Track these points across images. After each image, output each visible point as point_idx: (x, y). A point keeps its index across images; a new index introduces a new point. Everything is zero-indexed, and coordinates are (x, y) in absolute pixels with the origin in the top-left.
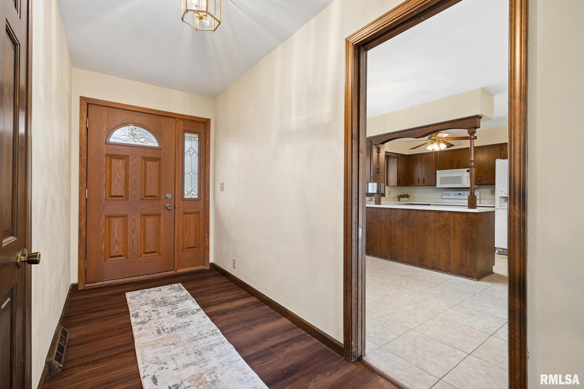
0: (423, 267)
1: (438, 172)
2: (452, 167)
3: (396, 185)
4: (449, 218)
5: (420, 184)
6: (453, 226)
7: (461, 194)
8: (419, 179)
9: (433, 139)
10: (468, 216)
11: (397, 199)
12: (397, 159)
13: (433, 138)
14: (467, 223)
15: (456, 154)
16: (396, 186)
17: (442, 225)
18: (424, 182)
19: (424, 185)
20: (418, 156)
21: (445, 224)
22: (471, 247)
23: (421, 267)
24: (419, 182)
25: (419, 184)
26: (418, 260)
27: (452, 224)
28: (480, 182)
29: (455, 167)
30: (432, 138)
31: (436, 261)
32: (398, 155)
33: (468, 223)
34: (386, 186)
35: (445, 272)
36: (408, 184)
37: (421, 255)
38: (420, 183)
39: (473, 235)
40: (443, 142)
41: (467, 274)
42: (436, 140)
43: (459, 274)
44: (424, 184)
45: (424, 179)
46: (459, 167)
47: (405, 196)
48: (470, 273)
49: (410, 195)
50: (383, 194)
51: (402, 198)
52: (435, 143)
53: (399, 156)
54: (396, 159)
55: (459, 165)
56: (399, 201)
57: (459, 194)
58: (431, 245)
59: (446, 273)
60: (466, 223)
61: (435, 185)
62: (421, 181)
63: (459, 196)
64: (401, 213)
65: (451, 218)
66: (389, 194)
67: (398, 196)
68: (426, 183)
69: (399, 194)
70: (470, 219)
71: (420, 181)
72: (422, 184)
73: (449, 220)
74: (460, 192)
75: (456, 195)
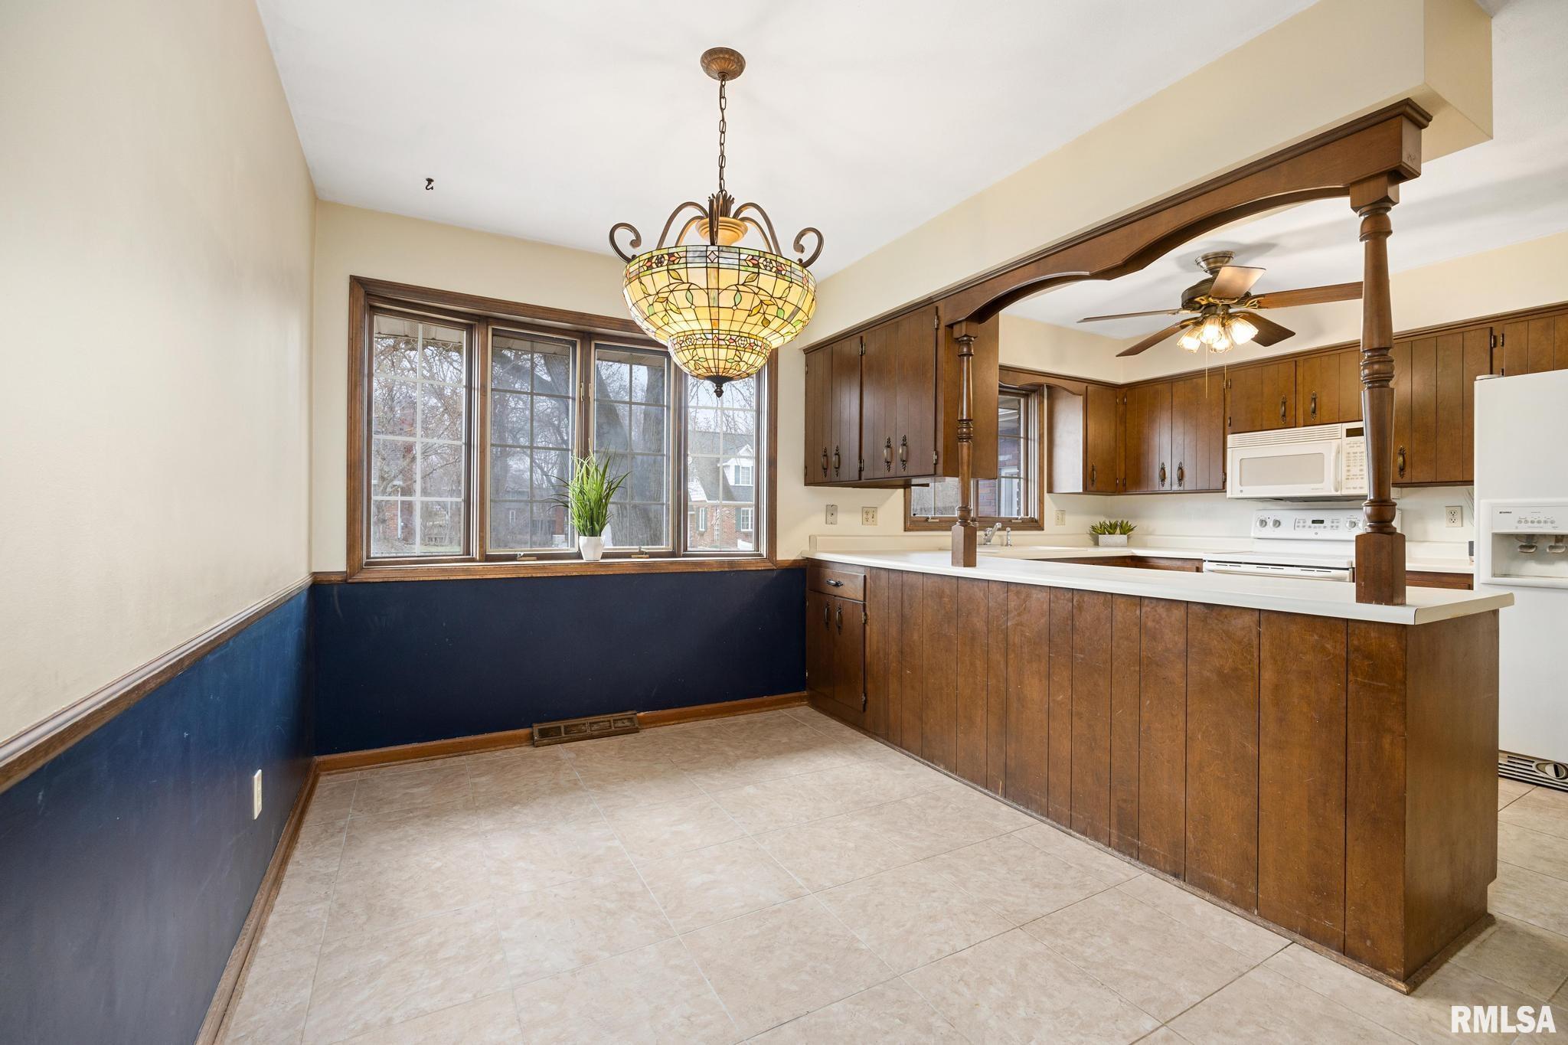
0: (1131, 856)
1: (1230, 438)
2: (1288, 419)
3: (1081, 491)
4: (1255, 642)
5: (1167, 487)
6: (1277, 687)
7: (1322, 522)
8: (1163, 469)
9: (1201, 306)
10: (1356, 642)
11: (1088, 539)
12: (1081, 397)
13: (1203, 303)
14: (1351, 677)
15: (1300, 371)
16: (1079, 493)
17: (1220, 673)
18: (1181, 478)
19: (1181, 488)
20: (1159, 387)
21: (1235, 669)
22: (1373, 807)
23: (1124, 853)
24: (1163, 479)
25: (1163, 485)
26: (1114, 820)
27: (1268, 675)
28: (1402, 476)
29: (1301, 420)
30: (1197, 299)
31: (1192, 843)
32: (1086, 384)
33: (1356, 675)
34: (1046, 495)
35: (1235, 903)
36: (1125, 485)
37: (1125, 801)
38: (1168, 481)
39: (1387, 746)
40: (1244, 318)
41: (1349, 941)
42: (1213, 308)
43: (1307, 934)
44: (1180, 485)
45: (1180, 468)
46: (1314, 417)
47: (1116, 528)
48: (1369, 943)
49: (1133, 526)
50: (1036, 521)
51: (1105, 534)
52: (1208, 320)
53: (1091, 388)
54: (1080, 400)
55: (1314, 412)
56: (1096, 543)
57: (1314, 522)
58: (1168, 762)
59: (1237, 910)
60: (1343, 676)
61: (1223, 489)
62: (1172, 474)
63: (1317, 530)
64: (1046, 606)
65: (1265, 642)
66: (1060, 520)
67: (1093, 528)
68: (1188, 484)
69: (1097, 520)
70: (1368, 656)
71: (1168, 474)
72: (1176, 487)
73: (1256, 655)
74: (1318, 516)
75: (1301, 524)
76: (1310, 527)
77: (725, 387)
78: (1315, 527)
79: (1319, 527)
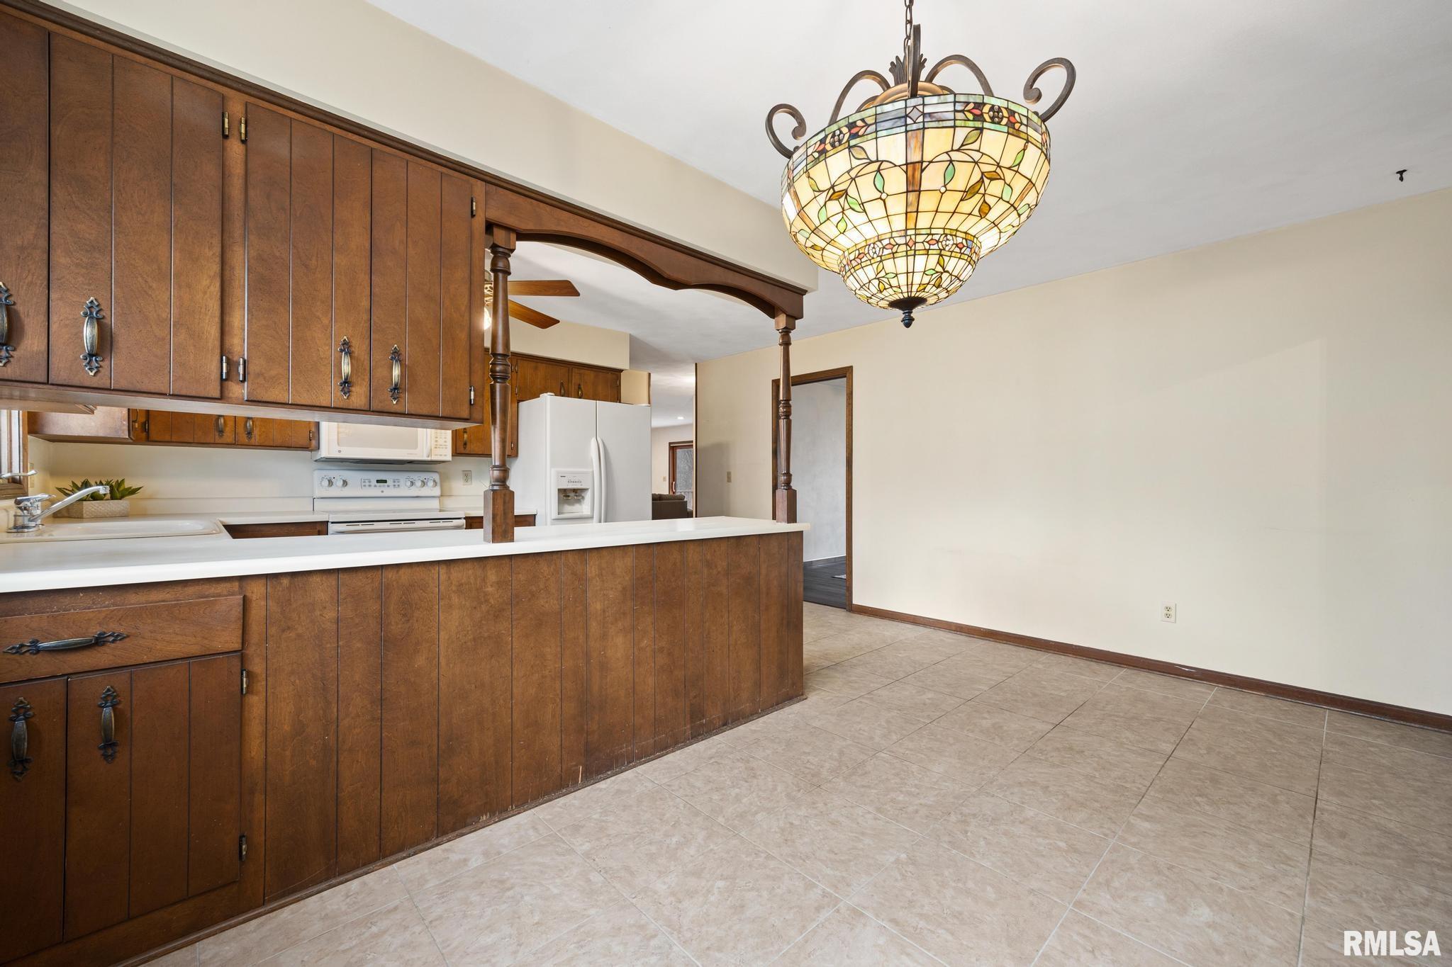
5: (228, 439)
6: (766, 576)
7: (385, 481)
17: (744, 578)
18: (250, 432)
19: (252, 442)
21: (750, 573)
24: (221, 430)
25: (222, 437)
38: (229, 432)
44: (250, 438)
57: (378, 481)
61: (316, 448)
63: (382, 489)
72: (243, 440)
74: (381, 476)
75: (367, 484)
76: (375, 486)
77: (917, 312)
78: (380, 486)
79: (384, 486)
